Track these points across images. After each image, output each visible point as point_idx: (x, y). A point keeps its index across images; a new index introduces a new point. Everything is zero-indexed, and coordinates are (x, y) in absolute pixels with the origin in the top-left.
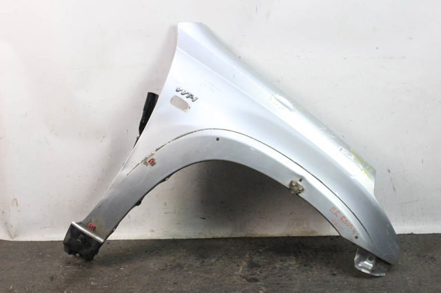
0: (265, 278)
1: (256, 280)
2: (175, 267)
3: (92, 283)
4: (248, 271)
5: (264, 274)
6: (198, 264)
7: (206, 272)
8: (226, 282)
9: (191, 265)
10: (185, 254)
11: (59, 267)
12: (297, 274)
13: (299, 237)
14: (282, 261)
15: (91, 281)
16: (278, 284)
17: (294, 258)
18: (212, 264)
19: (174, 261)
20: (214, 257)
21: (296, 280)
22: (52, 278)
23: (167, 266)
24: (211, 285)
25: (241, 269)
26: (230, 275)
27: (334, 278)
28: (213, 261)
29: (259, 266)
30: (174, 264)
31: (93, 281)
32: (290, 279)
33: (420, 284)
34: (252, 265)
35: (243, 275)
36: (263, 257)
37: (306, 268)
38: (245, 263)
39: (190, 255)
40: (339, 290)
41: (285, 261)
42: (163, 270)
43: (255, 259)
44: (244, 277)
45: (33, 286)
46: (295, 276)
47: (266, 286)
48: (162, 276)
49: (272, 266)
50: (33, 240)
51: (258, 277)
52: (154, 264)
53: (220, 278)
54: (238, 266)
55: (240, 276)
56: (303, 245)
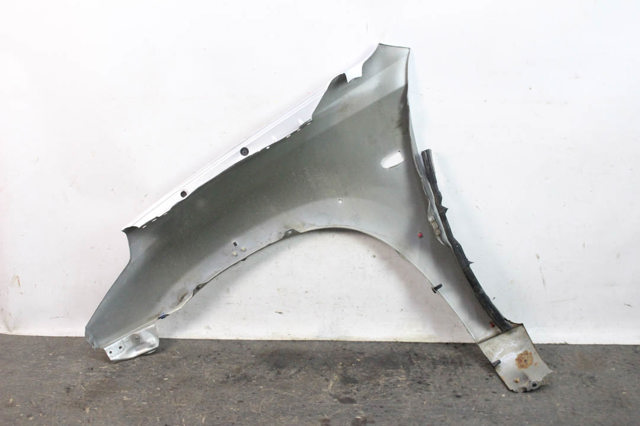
0: (365, 397)
1: (351, 401)
2: (239, 380)
3: (125, 398)
4: (341, 388)
5: (363, 392)
6: (272, 375)
7: (284, 388)
8: (311, 402)
9: (262, 377)
10: (253, 361)
11: (78, 374)
12: (407, 395)
13: (410, 343)
14: (387, 375)
15: (124, 394)
16: (381, 407)
17: (403, 371)
18: (291, 377)
19: (239, 370)
20: (295, 367)
21: (406, 401)
22: (68, 390)
23: (228, 377)
24: (290, 406)
25: (332, 385)
26: (316, 393)
27: (458, 401)
28: (293, 372)
29: (355, 382)
30: (239, 375)
31: (126, 395)
32: (399, 401)
33: (574, 414)
34: (347, 380)
35: (333, 393)
36: (361, 369)
37: (420, 386)
38: (336, 377)
39: (260, 364)
40: (464, 418)
41: (391, 375)
42: (223, 382)
43: (351, 372)
44: (335, 397)
45: (43, 400)
46: (404, 396)
47: (366, 410)
48: (223, 391)
49: (373, 382)
50: (40, 335)
51: (354, 397)
52: (211, 374)
53: (301, 396)
54: (327, 380)
55: (331, 395)
56: (416, 355)
